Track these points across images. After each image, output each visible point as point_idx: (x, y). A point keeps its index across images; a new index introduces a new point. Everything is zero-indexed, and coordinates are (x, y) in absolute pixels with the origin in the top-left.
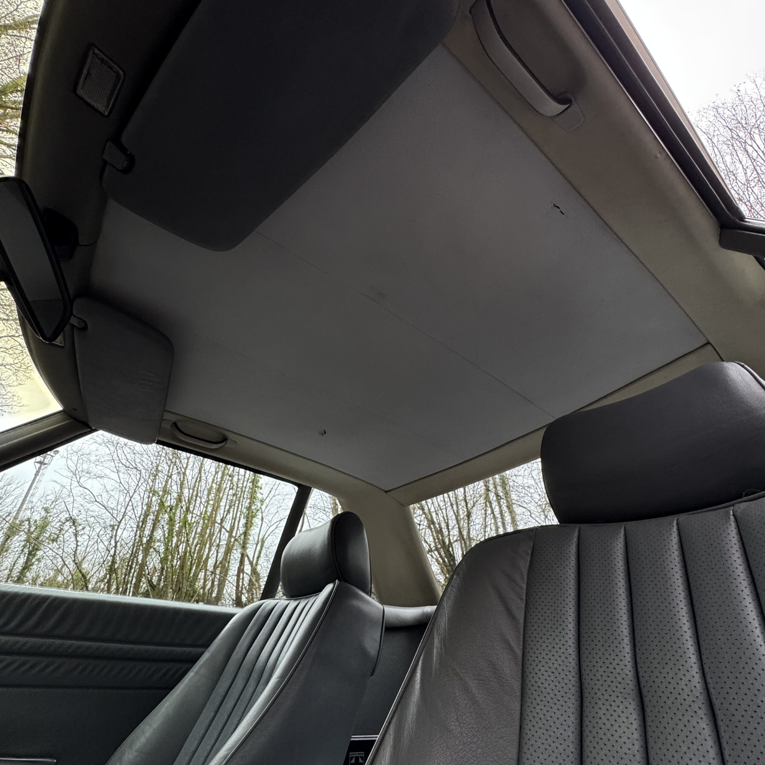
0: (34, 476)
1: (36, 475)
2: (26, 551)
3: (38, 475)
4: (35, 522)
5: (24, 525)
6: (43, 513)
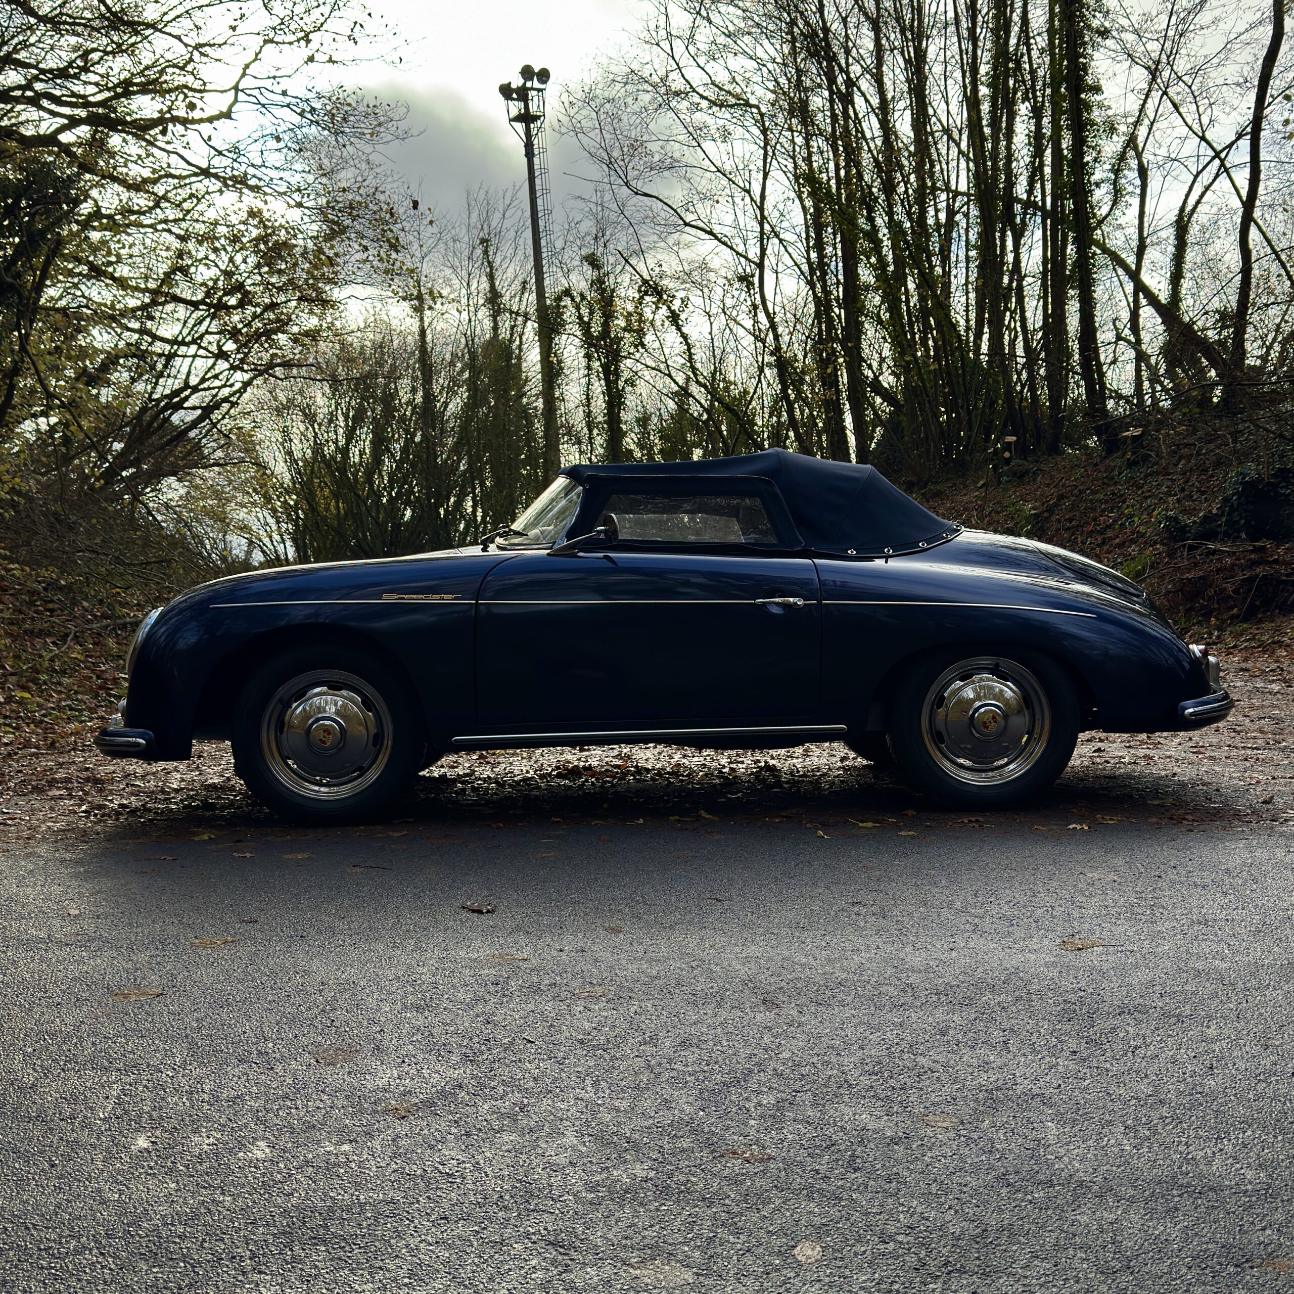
0: (525, 159)
1: (530, 153)
2: (596, 364)
3: (533, 155)
4: (583, 297)
5: (565, 306)
6: (589, 272)
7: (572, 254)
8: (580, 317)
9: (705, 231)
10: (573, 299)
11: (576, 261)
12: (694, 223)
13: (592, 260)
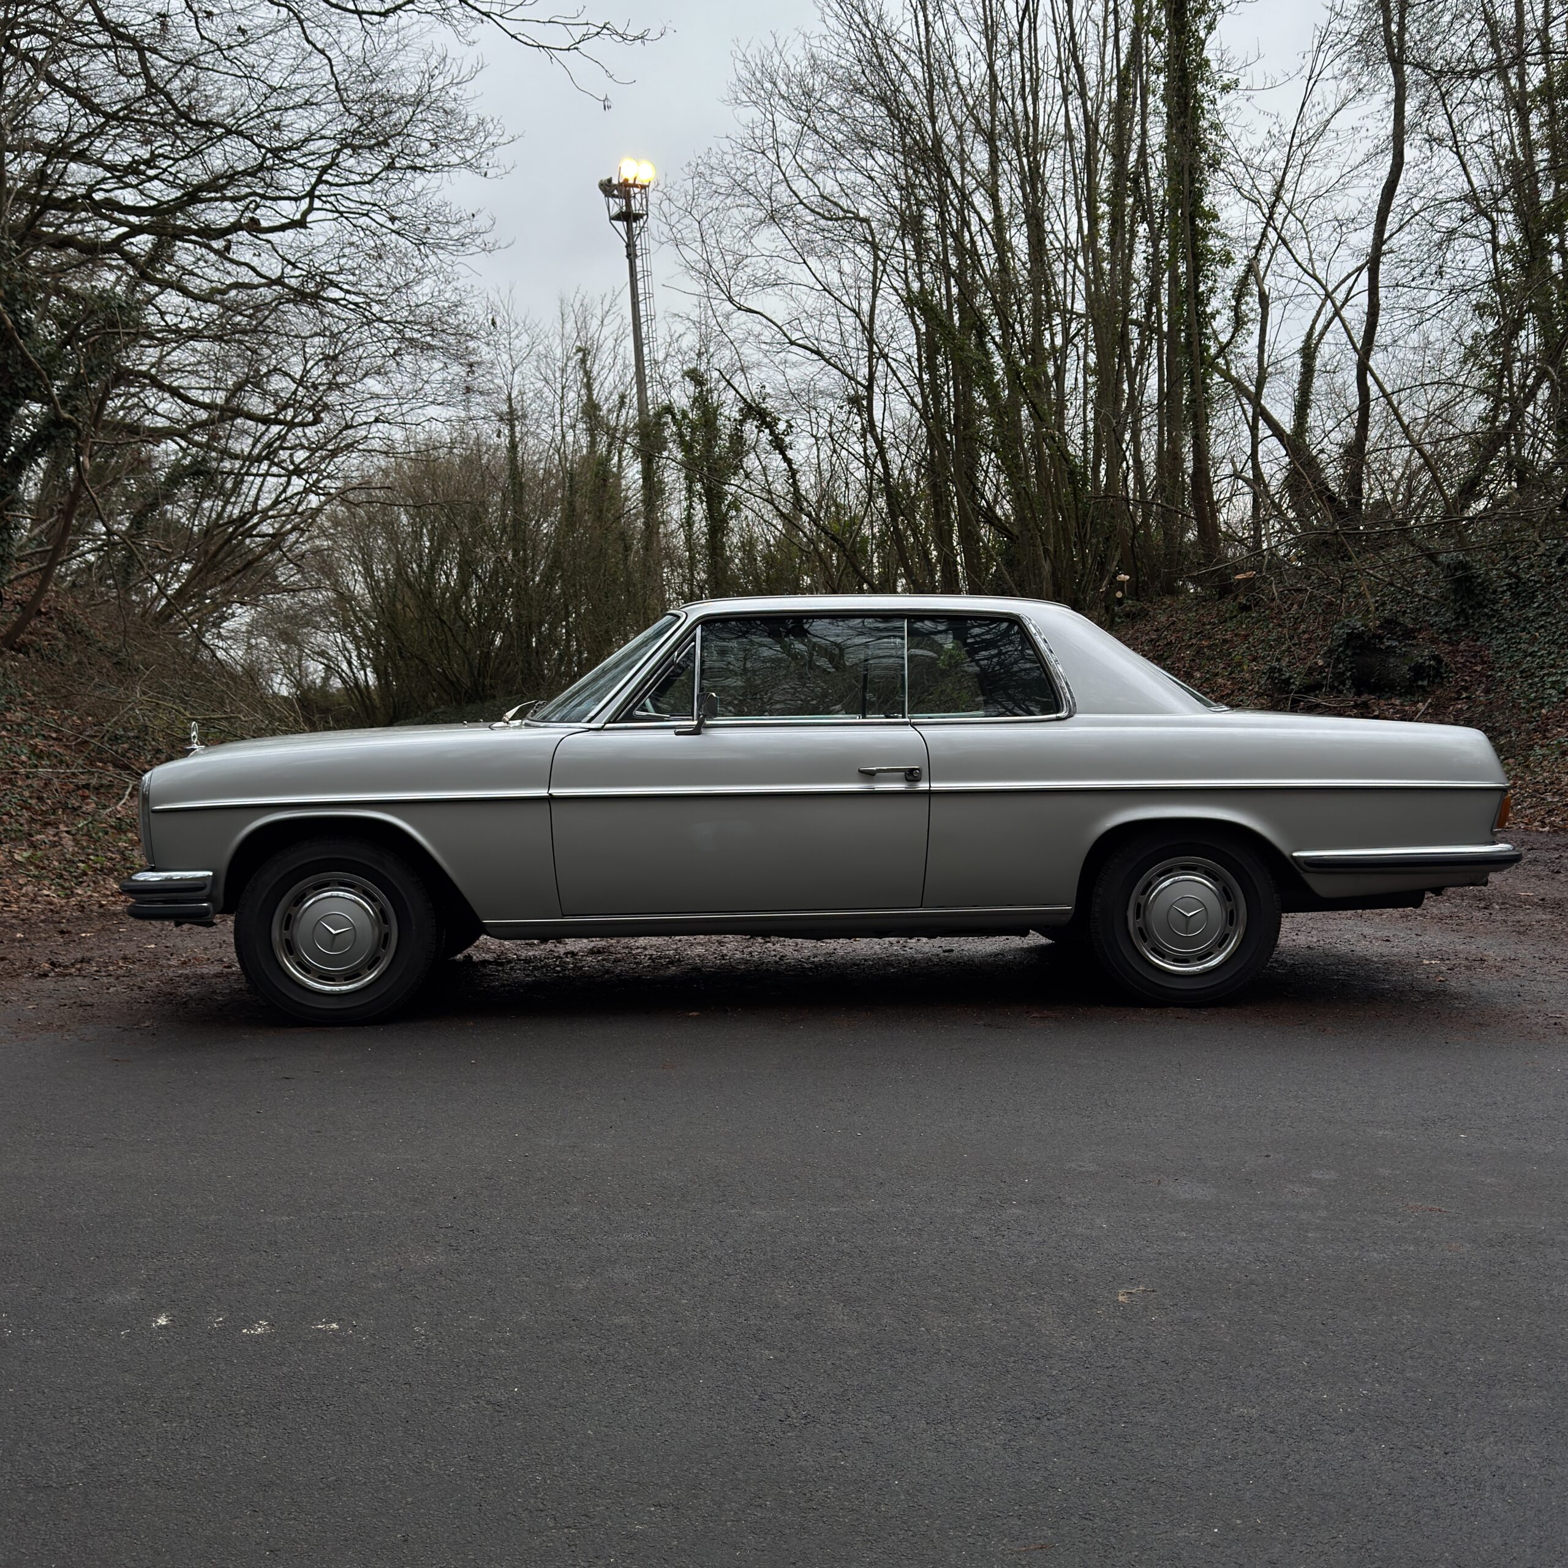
0: (627, 264)
1: (631, 256)
2: (698, 486)
3: (636, 257)
4: (685, 415)
5: (666, 423)
6: (691, 389)
7: (673, 370)
8: (681, 435)
9: (812, 351)
10: (674, 417)
11: (678, 378)
12: (800, 342)
13: (695, 376)
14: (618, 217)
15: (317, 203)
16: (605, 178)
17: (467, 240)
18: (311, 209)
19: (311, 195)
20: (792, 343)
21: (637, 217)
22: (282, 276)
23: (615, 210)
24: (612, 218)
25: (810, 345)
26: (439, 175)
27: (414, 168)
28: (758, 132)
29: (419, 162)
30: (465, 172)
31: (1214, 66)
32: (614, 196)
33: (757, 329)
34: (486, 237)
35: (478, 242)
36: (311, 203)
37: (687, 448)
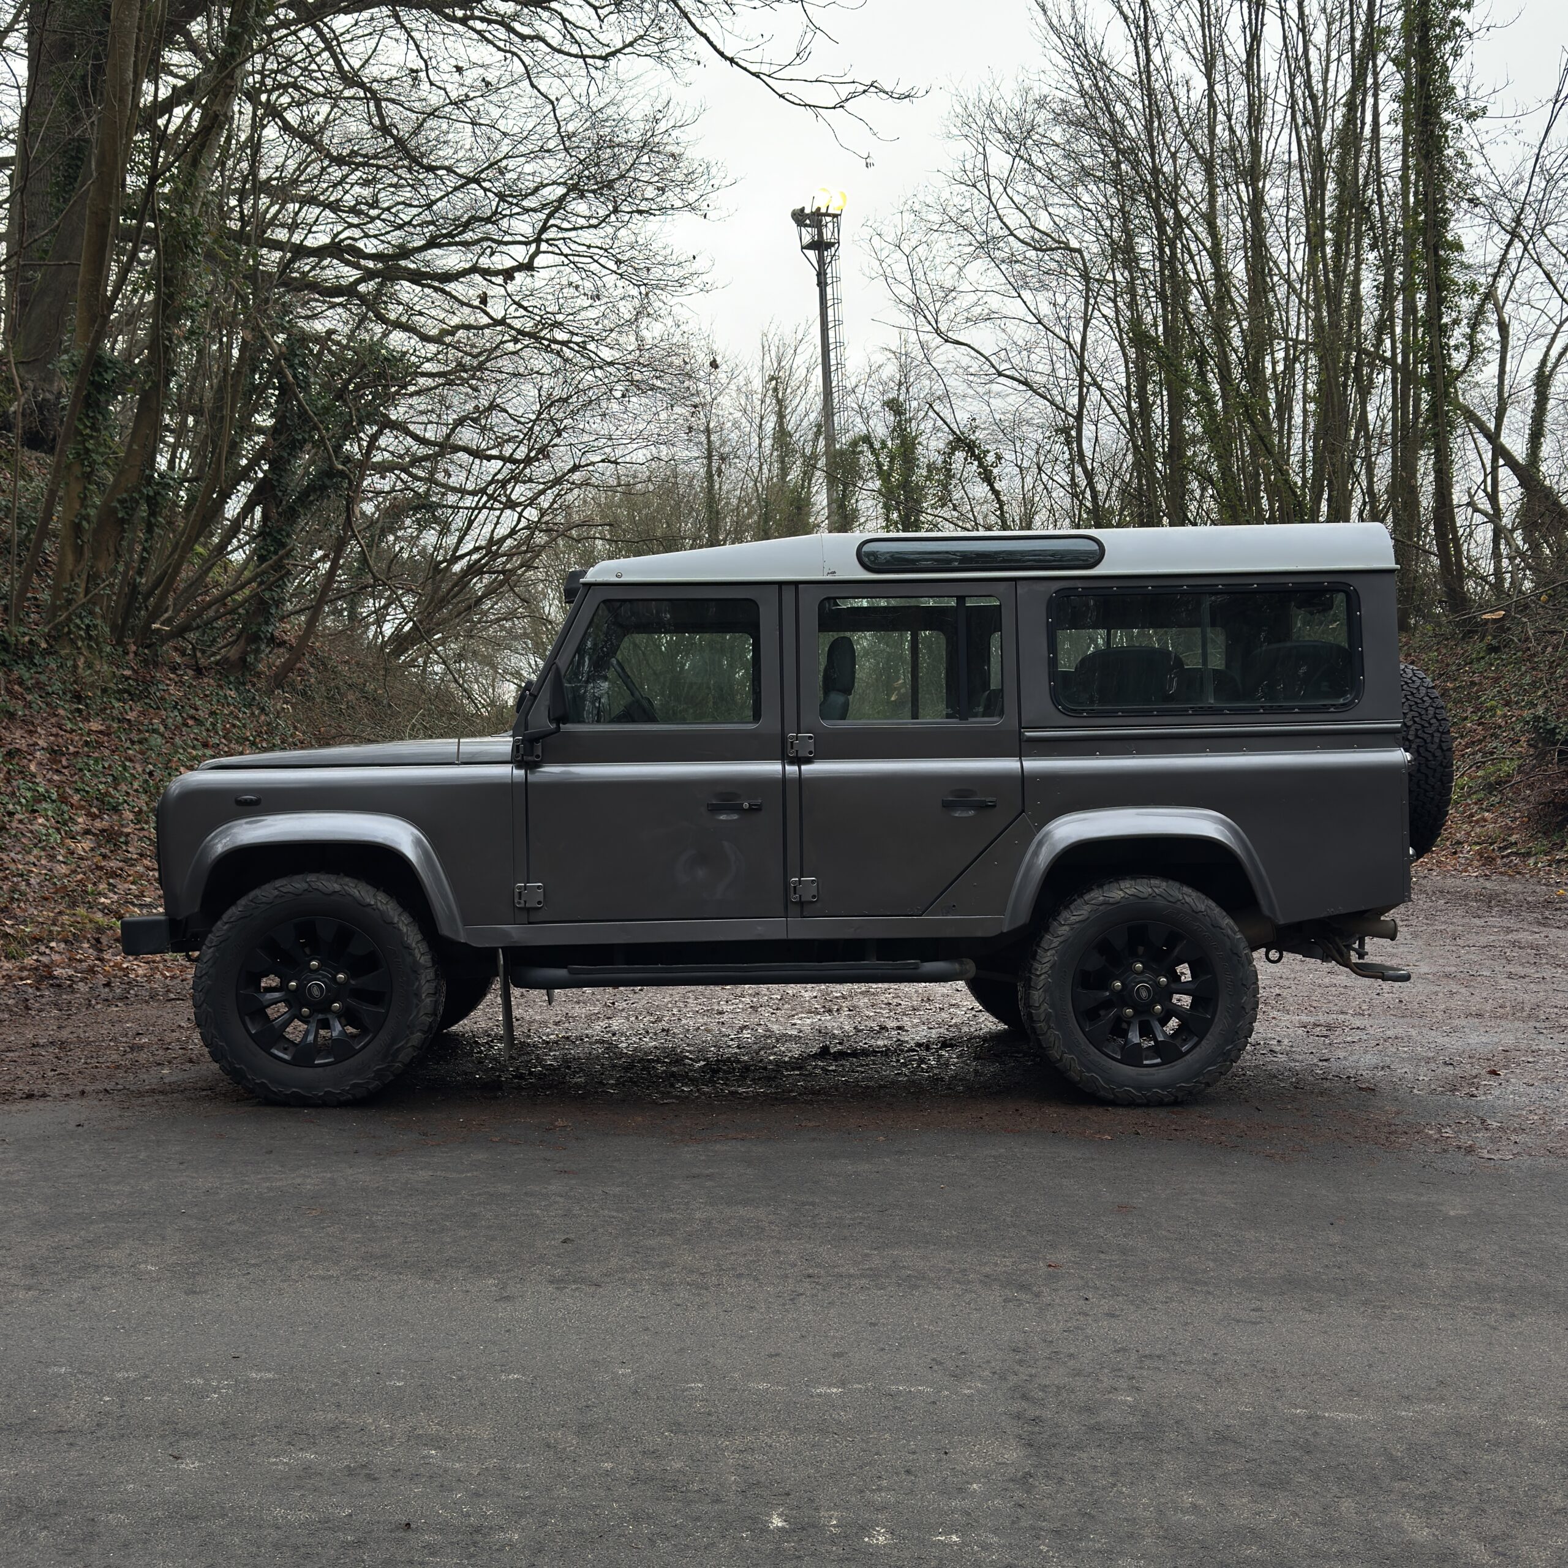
0: (817, 289)
1: (822, 284)
2: (895, 515)
4: (884, 444)
5: (862, 452)
6: (891, 418)
7: (873, 399)
8: (879, 466)
9: (1020, 382)
10: (871, 446)
11: (877, 407)
12: (1007, 373)
13: (895, 406)
14: (810, 246)
15: (544, 246)
16: (799, 207)
17: (687, 281)
18: (538, 252)
19: (538, 240)
20: (1000, 374)
21: (829, 245)
22: (504, 318)
23: (807, 239)
24: (803, 248)
25: (1017, 375)
26: (663, 218)
27: (640, 212)
28: (969, 166)
29: (644, 206)
30: (687, 215)
31: (1460, 93)
32: (806, 226)
33: (965, 361)
34: (705, 278)
35: (697, 282)
36: (538, 247)
37: (884, 476)
